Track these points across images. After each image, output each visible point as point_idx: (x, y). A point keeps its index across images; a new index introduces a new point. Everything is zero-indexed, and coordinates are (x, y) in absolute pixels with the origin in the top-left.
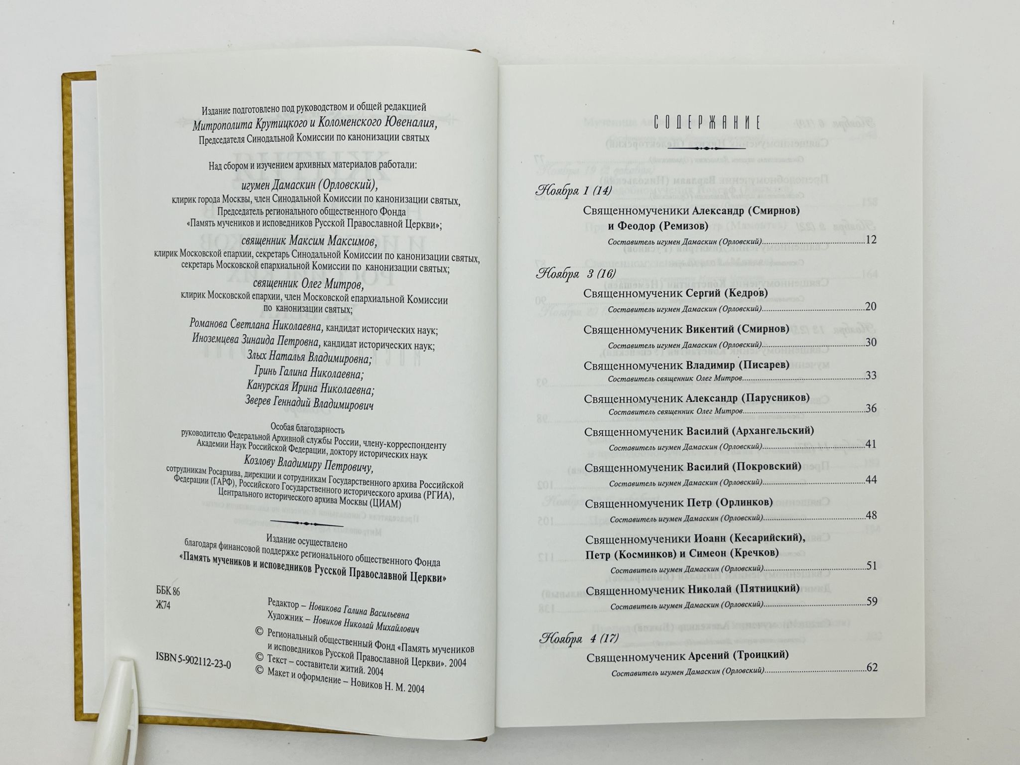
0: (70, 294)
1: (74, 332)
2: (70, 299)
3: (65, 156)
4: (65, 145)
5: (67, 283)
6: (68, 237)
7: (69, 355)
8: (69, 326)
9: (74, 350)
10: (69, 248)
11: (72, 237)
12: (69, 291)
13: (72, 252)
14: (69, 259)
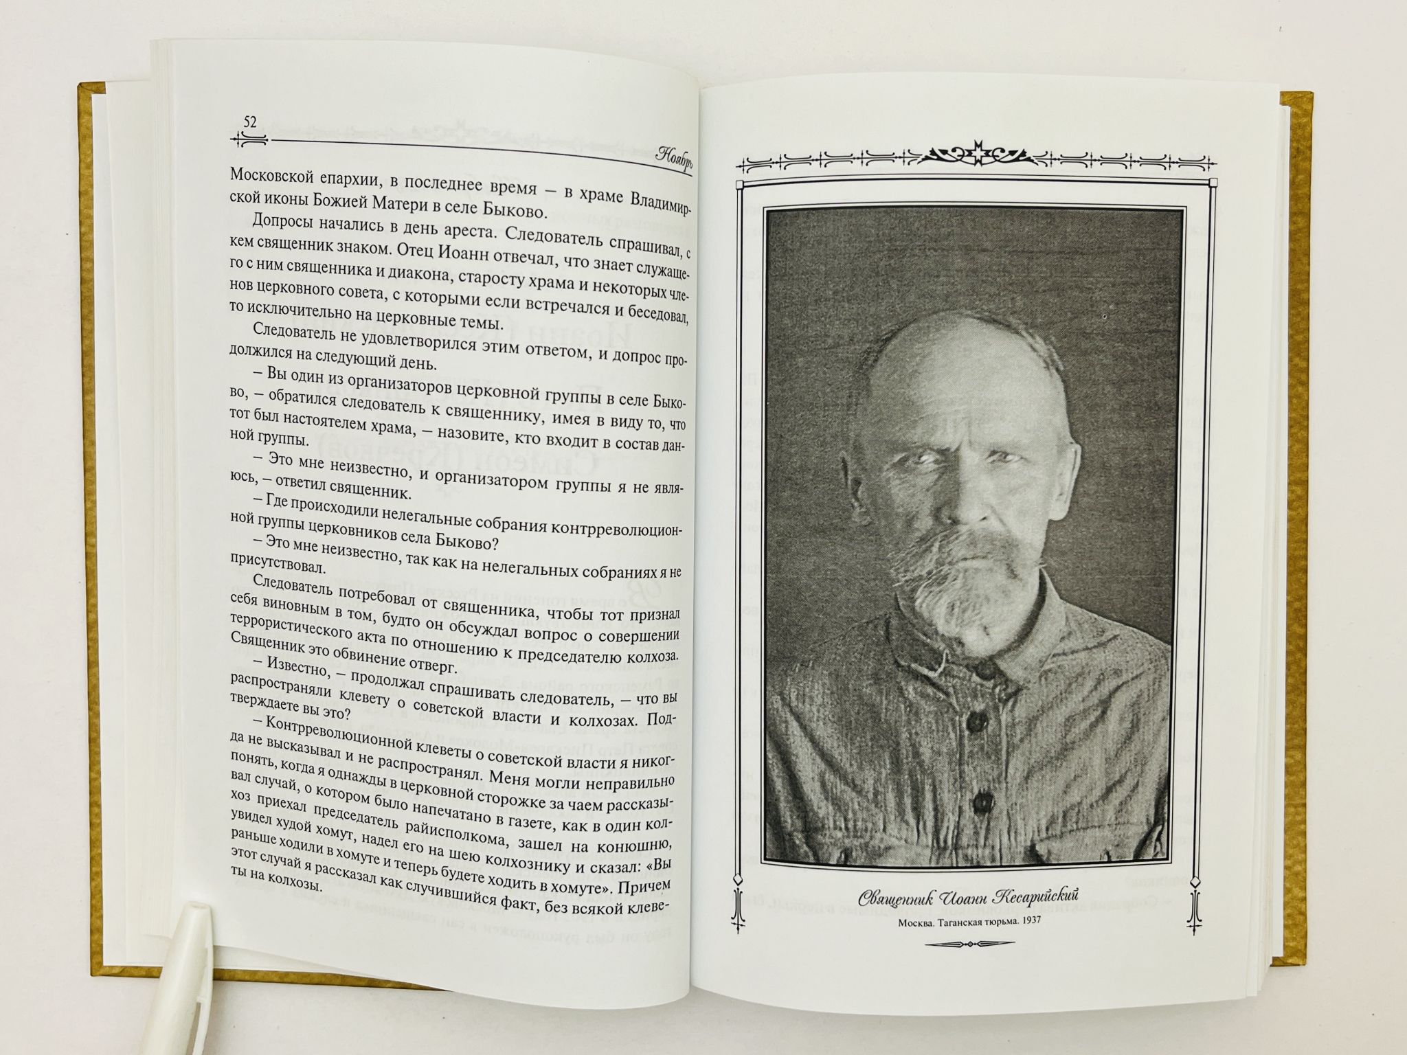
0: (88, 390)
1: (93, 443)
2: (88, 398)
3: (82, 199)
4: (82, 183)
5: (83, 375)
6: (86, 311)
7: (87, 476)
8: (86, 435)
9: (94, 468)
10: (87, 326)
11: (92, 312)
12: (86, 386)
13: (92, 331)
14: (87, 342)
